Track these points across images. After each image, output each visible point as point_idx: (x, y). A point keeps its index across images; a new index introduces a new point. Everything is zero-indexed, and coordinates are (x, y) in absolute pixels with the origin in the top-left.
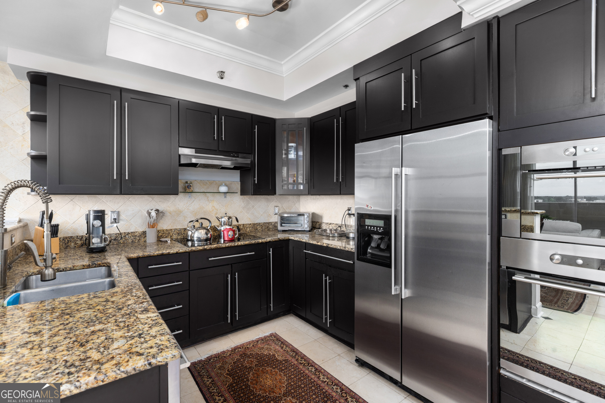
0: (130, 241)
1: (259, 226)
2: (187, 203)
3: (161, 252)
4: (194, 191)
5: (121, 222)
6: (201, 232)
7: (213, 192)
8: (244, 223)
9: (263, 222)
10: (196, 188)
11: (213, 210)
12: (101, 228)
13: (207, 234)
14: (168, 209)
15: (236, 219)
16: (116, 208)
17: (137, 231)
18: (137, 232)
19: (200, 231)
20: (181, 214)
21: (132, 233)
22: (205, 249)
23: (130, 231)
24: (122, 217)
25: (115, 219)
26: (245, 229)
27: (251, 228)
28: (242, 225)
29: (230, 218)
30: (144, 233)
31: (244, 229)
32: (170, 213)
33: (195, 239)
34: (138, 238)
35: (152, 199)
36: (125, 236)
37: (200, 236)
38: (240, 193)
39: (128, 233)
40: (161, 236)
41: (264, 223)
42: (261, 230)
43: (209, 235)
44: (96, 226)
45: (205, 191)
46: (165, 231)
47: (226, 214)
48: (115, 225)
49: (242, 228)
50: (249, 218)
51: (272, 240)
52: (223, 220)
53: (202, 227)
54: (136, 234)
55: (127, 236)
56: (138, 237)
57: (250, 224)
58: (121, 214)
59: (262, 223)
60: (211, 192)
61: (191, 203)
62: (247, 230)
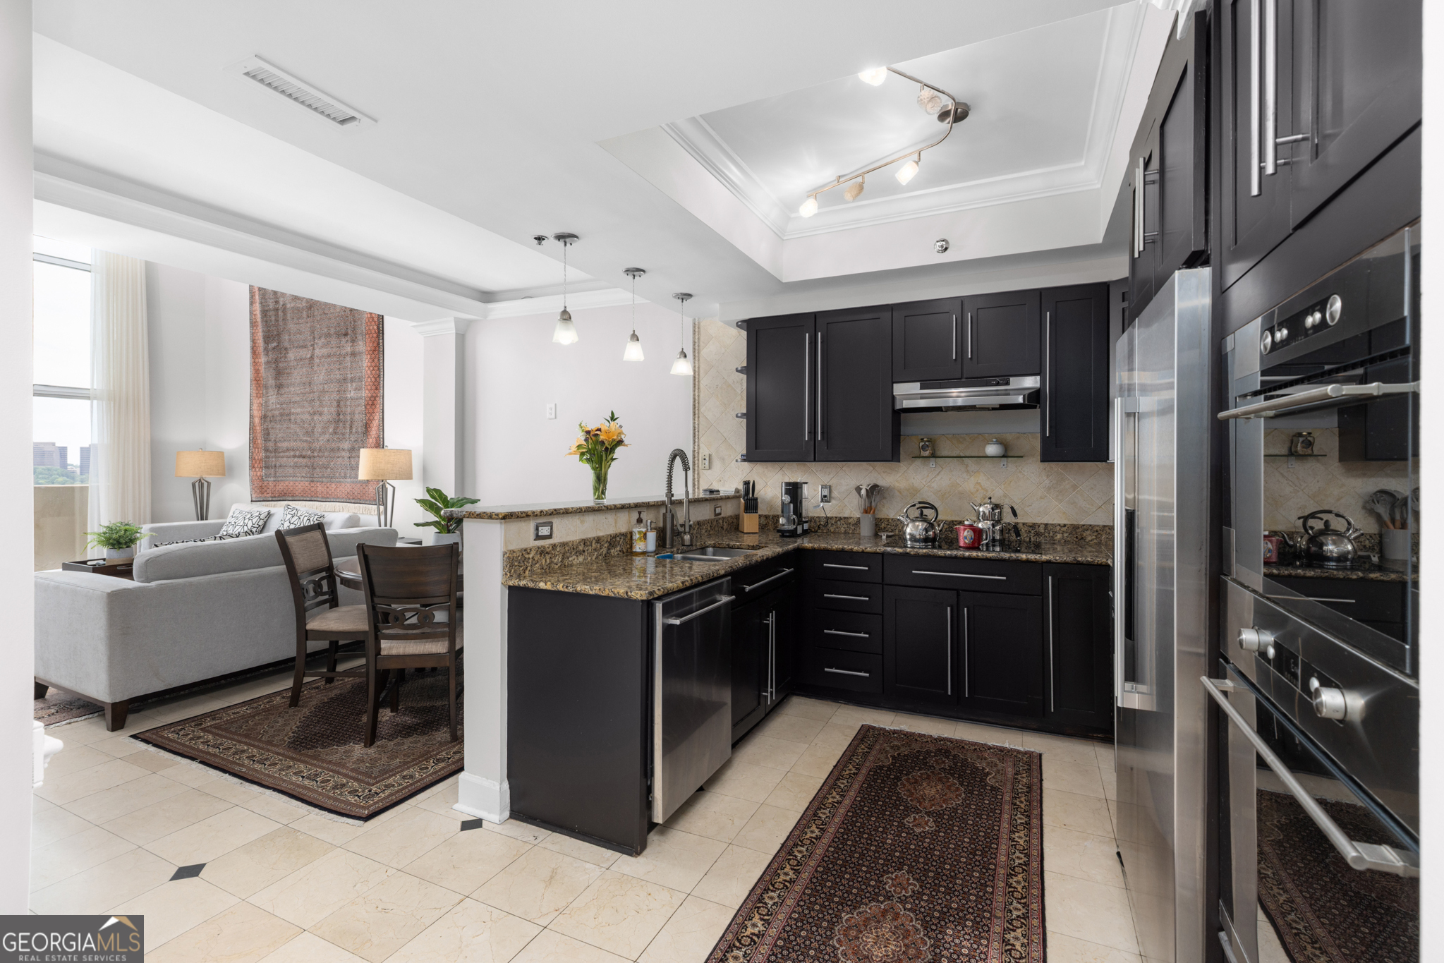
0: (842, 530)
1: (1088, 532)
2: (928, 476)
3: (841, 547)
4: (941, 455)
5: (833, 502)
6: (918, 526)
7: (977, 455)
8: (1050, 522)
9: (1101, 523)
10: (945, 449)
11: (977, 491)
12: (792, 505)
13: (926, 530)
14: (897, 484)
15: (1013, 509)
16: (826, 480)
17: (852, 516)
18: (851, 518)
19: (917, 524)
20: (918, 495)
21: (845, 518)
22: (908, 553)
23: (842, 515)
24: (835, 494)
25: (825, 496)
26: (1051, 534)
27: (1066, 535)
28: (1042, 526)
29: (996, 506)
30: (858, 522)
31: (1046, 534)
32: (900, 492)
33: (908, 537)
34: (853, 528)
35: (872, 469)
36: (836, 522)
37: (914, 532)
38: (1039, 457)
39: (840, 519)
40: (885, 528)
41: (1104, 526)
42: (1095, 541)
43: (931, 533)
44: (786, 502)
45: (962, 455)
46: (890, 521)
47: (990, 498)
48: (822, 504)
49: (1043, 531)
50: (1064, 513)
51: (1056, 559)
52: (981, 509)
53: (922, 518)
54: (850, 521)
55: (839, 522)
56: (853, 525)
57: (1065, 525)
58: (832, 489)
59: (1098, 526)
60: (973, 455)
61: (935, 477)
62: (1056, 538)
